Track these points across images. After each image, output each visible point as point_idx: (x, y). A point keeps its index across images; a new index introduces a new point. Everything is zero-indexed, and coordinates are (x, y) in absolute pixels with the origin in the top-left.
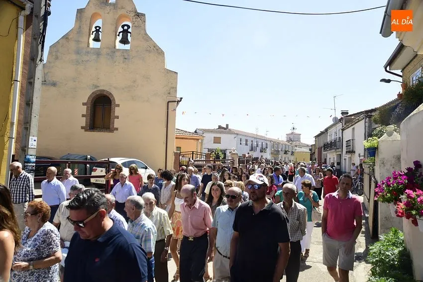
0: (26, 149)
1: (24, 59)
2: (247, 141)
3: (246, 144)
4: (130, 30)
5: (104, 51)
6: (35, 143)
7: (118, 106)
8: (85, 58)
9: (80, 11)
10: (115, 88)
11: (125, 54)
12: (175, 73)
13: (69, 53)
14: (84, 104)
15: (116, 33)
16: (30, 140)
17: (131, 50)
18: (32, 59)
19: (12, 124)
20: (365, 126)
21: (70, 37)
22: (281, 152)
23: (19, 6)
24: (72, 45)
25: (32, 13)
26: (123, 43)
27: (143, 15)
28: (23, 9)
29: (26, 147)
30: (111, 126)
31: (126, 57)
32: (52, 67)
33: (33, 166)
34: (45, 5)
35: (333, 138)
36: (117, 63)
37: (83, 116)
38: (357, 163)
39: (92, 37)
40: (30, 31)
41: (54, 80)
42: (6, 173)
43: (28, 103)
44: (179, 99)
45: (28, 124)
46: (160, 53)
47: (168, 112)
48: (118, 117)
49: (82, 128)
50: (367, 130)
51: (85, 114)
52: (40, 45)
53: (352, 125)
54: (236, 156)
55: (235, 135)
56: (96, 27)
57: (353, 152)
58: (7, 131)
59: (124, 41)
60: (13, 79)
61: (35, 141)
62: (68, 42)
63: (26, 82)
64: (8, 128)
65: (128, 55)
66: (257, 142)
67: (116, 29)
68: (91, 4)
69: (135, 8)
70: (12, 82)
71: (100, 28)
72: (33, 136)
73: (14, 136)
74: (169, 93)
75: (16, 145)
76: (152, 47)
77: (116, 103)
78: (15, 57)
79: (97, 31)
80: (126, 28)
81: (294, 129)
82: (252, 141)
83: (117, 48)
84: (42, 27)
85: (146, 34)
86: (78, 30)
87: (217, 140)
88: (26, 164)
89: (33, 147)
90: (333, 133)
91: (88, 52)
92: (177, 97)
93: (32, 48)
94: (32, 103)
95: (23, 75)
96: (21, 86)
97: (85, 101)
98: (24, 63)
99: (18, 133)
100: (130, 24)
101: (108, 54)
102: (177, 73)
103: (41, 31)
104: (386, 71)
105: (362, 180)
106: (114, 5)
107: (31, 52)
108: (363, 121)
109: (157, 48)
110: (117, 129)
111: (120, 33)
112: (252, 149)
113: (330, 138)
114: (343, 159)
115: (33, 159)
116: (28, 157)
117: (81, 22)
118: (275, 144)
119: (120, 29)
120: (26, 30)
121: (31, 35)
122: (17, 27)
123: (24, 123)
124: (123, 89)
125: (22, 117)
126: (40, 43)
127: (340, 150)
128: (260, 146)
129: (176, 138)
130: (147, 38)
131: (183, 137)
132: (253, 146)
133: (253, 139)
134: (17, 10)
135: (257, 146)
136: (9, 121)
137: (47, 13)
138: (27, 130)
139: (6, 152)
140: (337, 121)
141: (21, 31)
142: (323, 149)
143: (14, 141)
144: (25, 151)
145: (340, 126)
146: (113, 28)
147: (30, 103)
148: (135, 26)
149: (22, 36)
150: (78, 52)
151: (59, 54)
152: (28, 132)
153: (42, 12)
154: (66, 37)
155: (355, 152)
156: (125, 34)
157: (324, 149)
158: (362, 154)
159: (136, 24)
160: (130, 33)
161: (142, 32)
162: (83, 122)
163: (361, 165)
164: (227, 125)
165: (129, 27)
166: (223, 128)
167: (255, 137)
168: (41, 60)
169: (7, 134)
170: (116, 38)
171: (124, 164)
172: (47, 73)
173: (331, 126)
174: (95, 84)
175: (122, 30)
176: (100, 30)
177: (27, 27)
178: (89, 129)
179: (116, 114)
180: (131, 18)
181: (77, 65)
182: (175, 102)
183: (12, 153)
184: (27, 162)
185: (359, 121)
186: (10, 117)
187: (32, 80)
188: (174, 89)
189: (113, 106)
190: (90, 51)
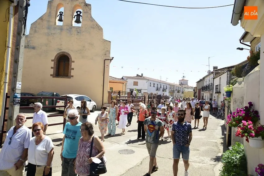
0: (15, 89)
1: (13, 34)
2: (154, 84)
4: (81, 15)
5: (65, 27)
6: (20, 86)
7: (74, 62)
8: (53, 32)
9: (50, 2)
10: (72, 51)
11: (78, 30)
12: (110, 41)
13: (43, 29)
14: (52, 61)
15: (73, 16)
16: (17, 84)
17: (82, 27)
18: (19, 33)
19: (6, 74)
20: (227, 77)
21: (44, 18)
22: (175, 92)
23: (10, 0)
24: (45, 23)
25: (18, 4)
26: (76, 23)
27: (90, 5)
28: (13, 2)
29: (14, 88)
30: (69, 75)
31: (79, 31)
32: (33, 37)
33: (19, 100)
34: (26, 0)
35: (208, 83)
36: (73, 35)
37: (52, 68)
38: (222, 99)
39: (58, 18)
40: (17, 16)
41: (34, 45)
42: (2, 104)
43: (16, 61)
44: (111, 58)
45: (16, 74)
46: (101, 29)
47: (104, 66)
48: (73, 69)
49: (51, 75)
50: (228, 80)
51: (53, 66)
52: (23, 26)
53: (219, 76)
54: (147, 94)
55: (146, 81)
56: (60, 12)
57: (219, 92)
58: (3, 78)
59: (78, 21)
60: (7, 46)
61: (20, 84)
62: (43, 21)
63: (14, 48)
64: (3, 76)
65: (80, 30)
66: (160, 85)
67: (73, 13)
70: (6, 48)
71: (62, 13)
72: (19, 82)
73: (7, 81)
74: (105, 54)
75: (8, 87)
76: (95, 26)
77: (72, 60)
78: (8, 32)
79: (61, 15)
80: (79, 13)
81: (184, 77)
82: (157, 85)
83: (73, 26)
84: (24, 14)
85: (91, 17)
86: (49, 14)
87: (136, 84)
88: (14, 99)
89: (18, 88)
90: (208, 81)
91: (55, 28)
93: (18, 27)
94: (18, 61)
95: (13, 44)
96: (12, 51)
97: (53, 59)
98: (14, 36)
99: (10, 80)
100: (81, 11)
101: (68, 29)
102: (110, 42)
103: (24, 16)
104: (241, 42)
105: (224, 110)
107: (18, 29)
108: (226, 73)
109: (98, 26)
110: (73, 76)
111: (75, 16)
112: (157, 90)
113: (206, 83)
114: (214, 96)
115: (19, 96)
116: (16, 94)
117: (50, 9)
118: (172, 86)
119: (75, 14)
120: (14, 15)
121: (17, 19)
122: (9, 13)
123: (14, 74)
124: (77, 51)
125: (12, 69)
126: (23, 24)
127: (212, 91)
129: (110, 82)
130: (93, 20)
131: (114, 81)
132: (158, 87)
133: (158, 83)
134: (9, 3)
135: (161, 87)
136: (4, 72)
137: (28, 5)
138: (15, 77)
139: (2, 91)
140: (210, 73)
141: (11, 16)
142: (201, 90)
143: (7, 84)
144: (14, 91)
145: (212, 76)
146: (71, 13)
147: (17, 61)
148: (85, 12)
149: (12, 19)
150: (49, 28)
151: (37, 29)
152: (16, 79)
153: (25, 4)
154: (41, 18)
155: (221, 93)
156: (78, 17)
157: (202, 90)
158: (225, 94)
159: (85, 11)
160: (82, 16)
161: (89, 16)
162: (52, 71)
163: (224, 101)
164: (142, 74)
165: (81, 12)
166: (140, 76)
167: (160, 81)
168: (24, 34)
169: (3, 80)
170: (72, 20)
171: (77, 99)
172: (29, 41)
173: (207, 76)
174: (59, 48)
175: (76, 14)
176: (63, 14)
177: (15, 13)
178: (56, 76)
179: (72, 67)
180: (82, 7)
181: (48, 36)
182: (109, 60)
183: (6, 92)
184: (15, 98)
185: (224, 73)
186: (5, 69)
187: (18, 47)
188: (109, 52)
189: (70, 62)
190: (56, 28)
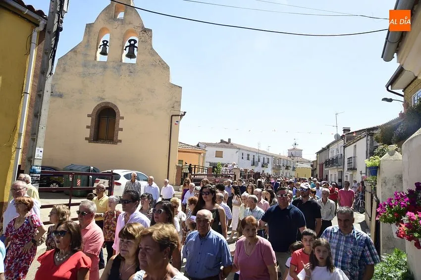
0: (32, 159)
1: (35, 72)
2: (248, 155)
3: (248, 159)
4: (136, 45)
5: (111, 64)
6: (41, 154)
7: (123, 118)
8: (92, 71)
9: (89, 26)
10: (120, 101)
11: (131, 68)
13: (77, 66)
14: (89, 116)
15: (123, 47)
16: (36, 151)
17: (137, 63)
18: (43, 72)
19: (20, 135)
20: (367, 144)
21: (78, 51)
22: (282, 168)
23: (33, 23)
24: (80, 58)
25: (45, 29)
26: (128, 57)
27: (151, 30)
28: (38, 25)
29: (31, 157)
30: (115, 139)
31: (132, 70)
32: (60, 79)
33: (38, 177)
34: (58, 22)
35: (335, 154)
36: (123, 77)
37: (88, 127)
38: (359, 180)
39: (100, 50)
40: (42, 46)
41: (60, 91)
43: (36, 115)
44: (183, 113)
45: (35, 136)
46: (166, 68)
47: (171, 125)
48: (121, 130)
49: (86, 139)
50: (368, 149)
51: (90, 125)
52: (51, 61)
53: (354, 143)
54: (238, 171)
55: (236, 150)
56: (103, 41)
57: (354, 169)
58: (15, 141)
59: (131, 55)
60: (23, 92)
61: (41, 152)
62: (76, 54)
63: (35, 94)
64: (16, 139)
65: (135, 70)
66: (258, 157)
67: (124, 43)
68: (100, 20)
69: (142, 24)
70: (23, 94)
71: (107, 42)
72: (40, 147)
73: (21, 146)
74: (173, 107)
75: (22, 156)
76: (158, 62)
77: (121, 116)
78: (27, 69)
79: (105, 45)
80: (132, 42)
81: (295, 144)
82: (254, 156)
83: (123, 62)
84: (53, 43)
85: (152, 49)
86: (86, 44)
87: (219, 155)
89: (39, 158)
90: (335, 150)
91: (95, 66)
92: (181, 111)
93: (43, 62)
94: (40, 115)
95: (32, 88)
96: (31, 99)
97: (91, 113)
98: (35, 76)
99: (25, 144)
100: (137, 39)
101: (114, 68)
102: (181, 88)
103: (53, 46)
104: (388, 90)
105: (363, 198)
106: (122, 21)
107: (42, 66)
108: (365, 139)
109: (163, 63)
110: (120, 141)
111: (126, 47)
112: (253, 164)
113: (333, 154)
114: (345, 176)
115: (39, 170)
116: (34, 167)
118: (277, 159)
119: (127, 44)
120: (38, 45)
121: (42, 50)
122: (31, 43)
123: (32, 135)
124: (128, 102)
125: (30, 128)
126: (51, 58)
127: (342, 167)
128: (262, 160)
129: (179, 151)
130: (153, 53)
131: (185, 150)
132: (255, 160)
133: (255, 154)
134: (32, 27)
135: (259, 161)
136: (18, 131)
137: (60, 29)
138: (34, 141)
139: (12, 162)
140: (338, 138)
141: (33, 46)
142: (324, 165)
143: (20, 151)
144: (31, 162)
145: (341, 143)
146: (120, 43)
147: (38, 114)
148: (142, 41)
149: (34, 50)
150: (85, 66)
151: (67, 67)
152: (35, 143)
153: (55, 29)
154: (74, 51)
155: (356, 169)
156: (131, 48)
157: (326, 165)
158: (364, 171)
159: (143, 39)
160: (137, 48)
161: (149, 47)
162: (87, 133)
163: (362, 182)
164: (229, 140)
165: (135, 42)
166: (226, 142)
167: (257, 151)
168: (51, 74)
169: (15, 145)
170: (122, 53)
171: (127, 177)
172: (54, 85)
173: (333, 143)
174: (100, 96)
175: (129, 44)
176: (108, 44)
177: (39, 42)
178: (94, 140)
179: (120, 127)
180: (138, 34)
181: (84, 77)
182: (179, 115)
183: (19, 163)
184: (33, 173)
185: (360, 139)
186: (18, 127)
187: (41, 93)
188: (179, 103)
189: (117, 118)
190: (97, 64)
